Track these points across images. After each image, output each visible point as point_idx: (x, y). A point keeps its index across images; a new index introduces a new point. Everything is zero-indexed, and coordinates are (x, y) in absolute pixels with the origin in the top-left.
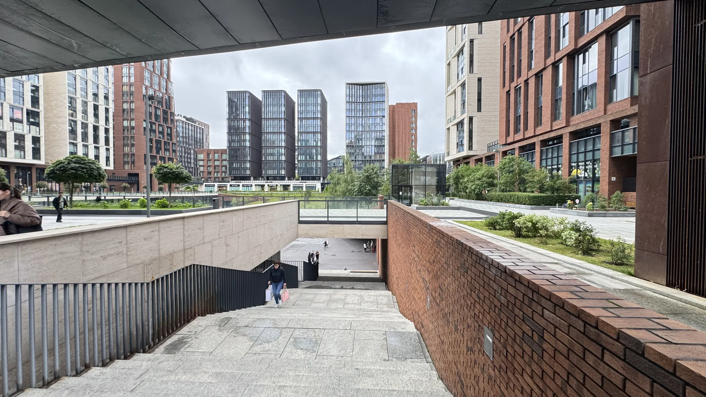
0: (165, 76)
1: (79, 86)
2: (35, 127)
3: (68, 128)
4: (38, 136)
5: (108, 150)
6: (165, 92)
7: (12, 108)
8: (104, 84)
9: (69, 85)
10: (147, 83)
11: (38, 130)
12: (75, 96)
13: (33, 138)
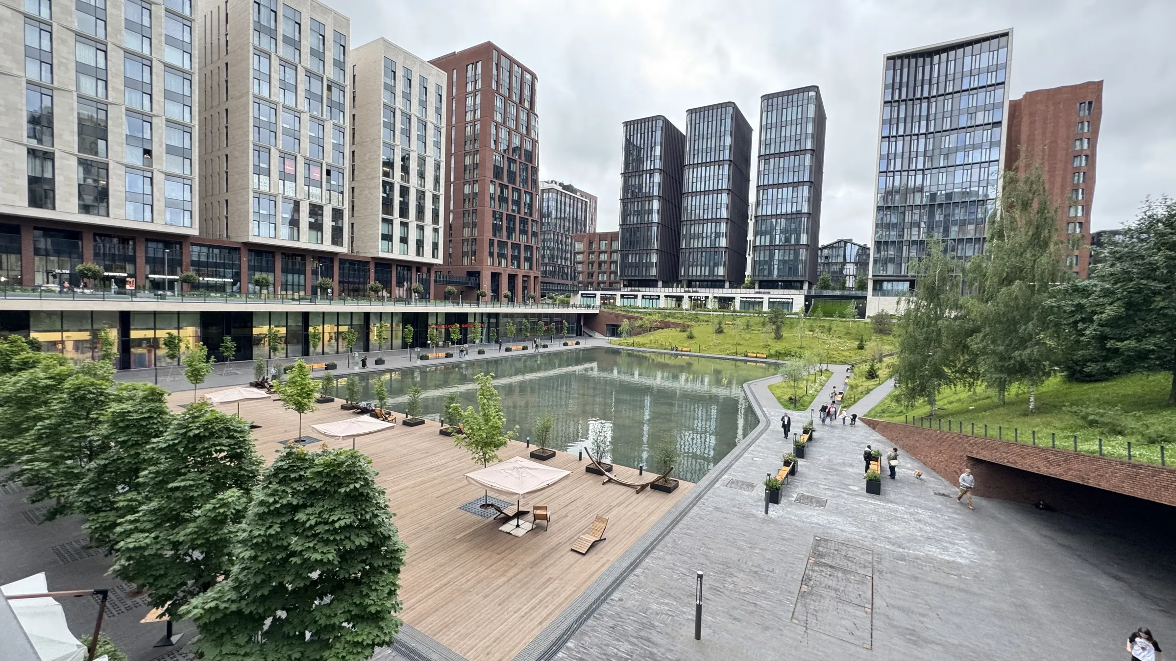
0: (527, 105)
1: (398, 126)
3: (381, 195)
4: (340, 207)
5: (436, 230)
6: (525, 132)
7: (308, 163)
8: (435, 122)
9: (385, 124)
10: (498, 118)
11: (341, 199)
12: (392, 142)
13: (334, 210)
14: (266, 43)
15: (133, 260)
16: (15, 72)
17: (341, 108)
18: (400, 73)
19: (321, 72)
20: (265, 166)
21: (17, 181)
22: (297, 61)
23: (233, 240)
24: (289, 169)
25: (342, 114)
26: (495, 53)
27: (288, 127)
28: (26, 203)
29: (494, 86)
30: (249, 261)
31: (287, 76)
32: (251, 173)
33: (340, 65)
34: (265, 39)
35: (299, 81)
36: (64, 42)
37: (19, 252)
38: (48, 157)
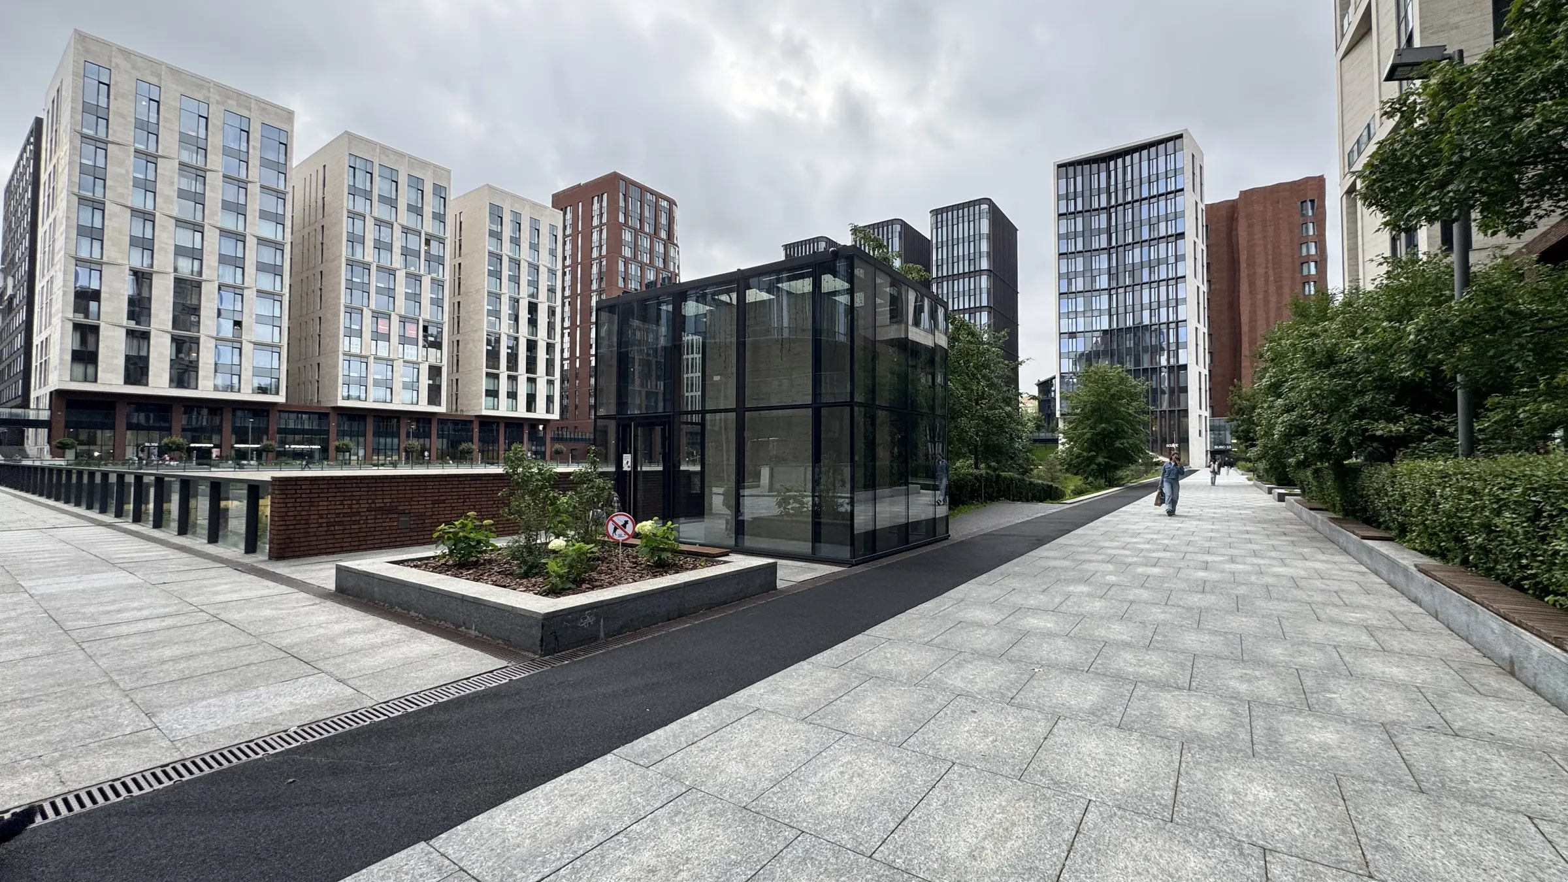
0: (663, 235)
1: (506, 273)
2: (434, 350)
3: (485, 348)
4: (439, 364)
5: (550, 383)
6: (661, 266)
7: (404, 320)
8: (549, 265)
9: (490, 273)
10: (627, 252)
11: (439, 355)
12: (498, 291)
13: (431, 368)
14: (361, 205)
15: (219, 431)
16: (120, 261)
17: (440, 261)
18: (507, 218)
19: (419, 228)
20: (358, 327)
21: (115, 361)
22: (393, 219)
23: (323, 405)
24: (383, 327)
25: (441, 267)
26: (622, 184)
27: (382, 285)
28: (122, 381)
29: (621, 219)
30: (338, 425)
31: (382, 235)
32: (341, 336)
33: (440, 218)
34: (360, 201)
35: (394, 238)
36: (164, 228)
37: (112, 427)
38: (145, 336)
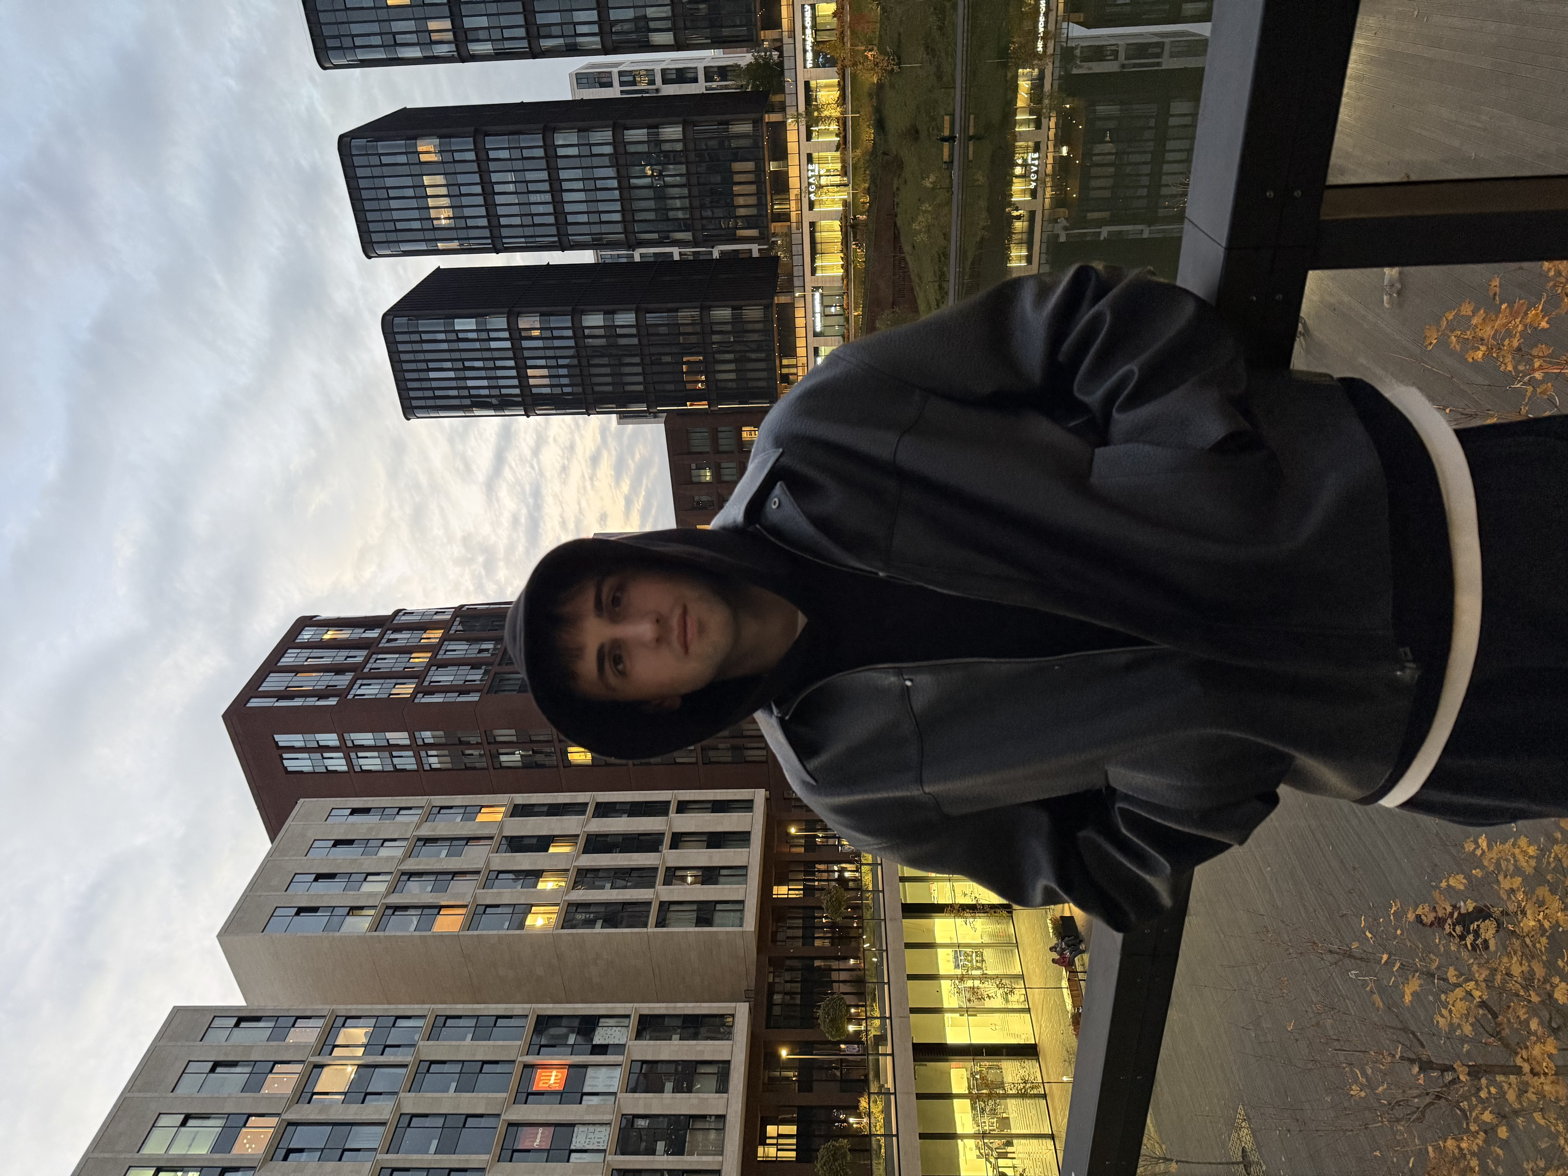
2: (599, 1029)
3: (601, 931)
4: (634, 1022)
5: (684, 807)
11: (610, 1022)
13: (639, 1035)
22: (274, 1121)
26: (254, 703)
27: (435, 1143)
29: (332, 701)
35: (323, 1118)
